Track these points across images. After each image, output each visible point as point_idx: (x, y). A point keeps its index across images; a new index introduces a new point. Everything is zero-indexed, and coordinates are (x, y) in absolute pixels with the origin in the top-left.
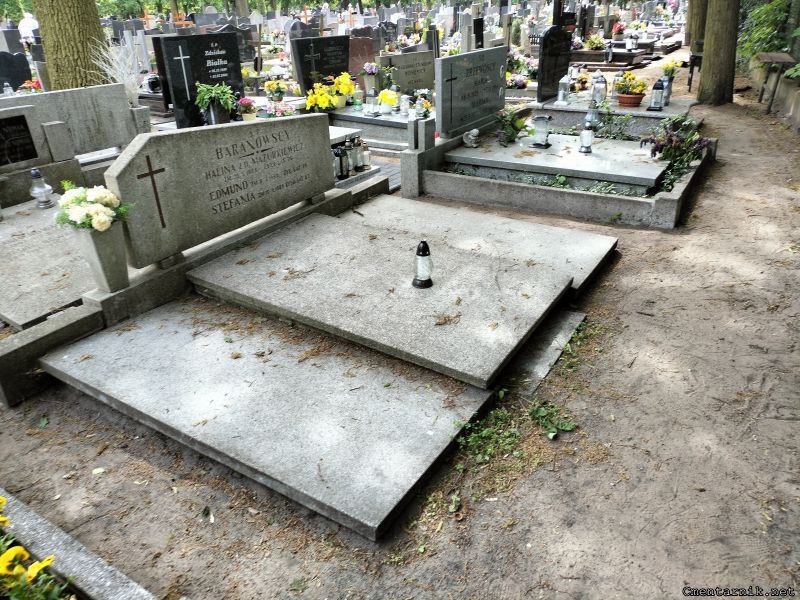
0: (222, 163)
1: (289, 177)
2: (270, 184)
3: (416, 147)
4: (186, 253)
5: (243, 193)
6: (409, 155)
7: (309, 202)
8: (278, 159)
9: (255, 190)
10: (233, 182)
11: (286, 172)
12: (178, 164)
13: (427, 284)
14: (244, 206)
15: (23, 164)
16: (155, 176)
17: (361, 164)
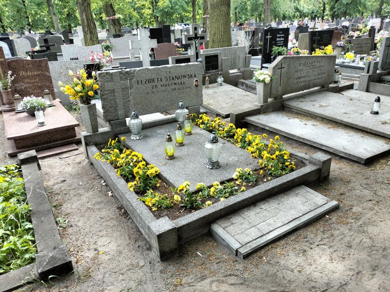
0: (300, 68)
1: (319, 76)
2: (312, 78)
3: (368, 72)
4: (284, 97)
5: (304, 79)
6: (364, 75)
7: (323, 87)
8: (317, 69)
9: (307, 79)
10: (302, 75)
11: (318, 74)
12: (289, 66)
13: (377, 113)
14: (303, 84)
15: (214, 71)
16: (282, 69)
17: (336, 80)
